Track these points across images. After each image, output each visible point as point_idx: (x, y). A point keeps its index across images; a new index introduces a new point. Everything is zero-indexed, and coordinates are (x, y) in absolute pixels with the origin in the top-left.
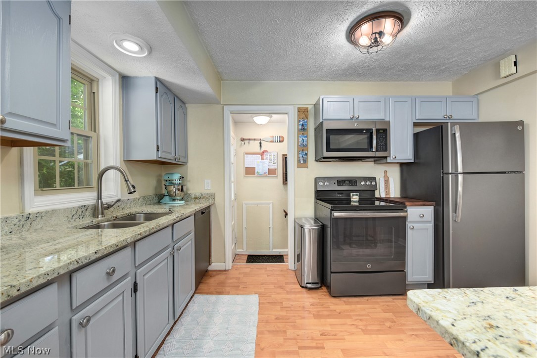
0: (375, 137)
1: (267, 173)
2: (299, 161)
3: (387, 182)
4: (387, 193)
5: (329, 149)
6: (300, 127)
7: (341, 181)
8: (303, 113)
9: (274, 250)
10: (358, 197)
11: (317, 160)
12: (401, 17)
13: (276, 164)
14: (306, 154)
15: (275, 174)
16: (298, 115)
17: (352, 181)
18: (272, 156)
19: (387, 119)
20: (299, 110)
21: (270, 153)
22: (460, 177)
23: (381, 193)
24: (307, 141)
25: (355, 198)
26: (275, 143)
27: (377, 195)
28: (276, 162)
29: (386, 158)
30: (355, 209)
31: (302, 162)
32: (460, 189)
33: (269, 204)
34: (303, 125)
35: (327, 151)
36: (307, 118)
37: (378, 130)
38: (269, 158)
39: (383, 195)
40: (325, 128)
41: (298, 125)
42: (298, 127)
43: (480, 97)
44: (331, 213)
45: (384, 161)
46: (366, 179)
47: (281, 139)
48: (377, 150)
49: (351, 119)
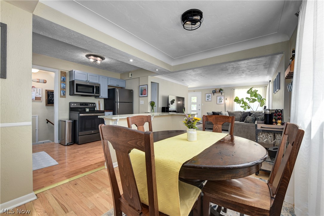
0: (95, 89)
1: (34, 99)
2: (61, 95)
3: (99, 105)
4: (100, 108)
5: (77, 91)
6: (62, 80)
7: (82, 104)
8: (63, 74)
9: (39, 142)
10: (89, 110)
11: (70, 95)
12: (102, 58)
13: (41, 95)
14: (65, 92)
15: (41, 100)
16: (61, 74)
17: (86, 104)
18: (38, 90)
19: (99, 83)
20: (61, 72)
21: (37, 88)
22: (118, 103)
23: (97, 109)
24: (66, 86)
25: (87, 110)
26: (40, 83)
27: (96, 110)
28: (41, 93)
29: (99, 96)
30: (87, 113)
31: (62, 95)
32: (118, 107)
33: (36, 116)
34: (63, 79)
35: (76, 92)
36: (66, 76)
37: (96, 87)
38: (35, 91)
39: (98, 110)
40: (75, 83)
41: (61, 79)
42: (61, 80)
43: (126, 81)
44: (79, 115)
45: (98, 97)
46: (91, 103)
47: (45, 82)
48: (96, 93)
49: (86, 81)
